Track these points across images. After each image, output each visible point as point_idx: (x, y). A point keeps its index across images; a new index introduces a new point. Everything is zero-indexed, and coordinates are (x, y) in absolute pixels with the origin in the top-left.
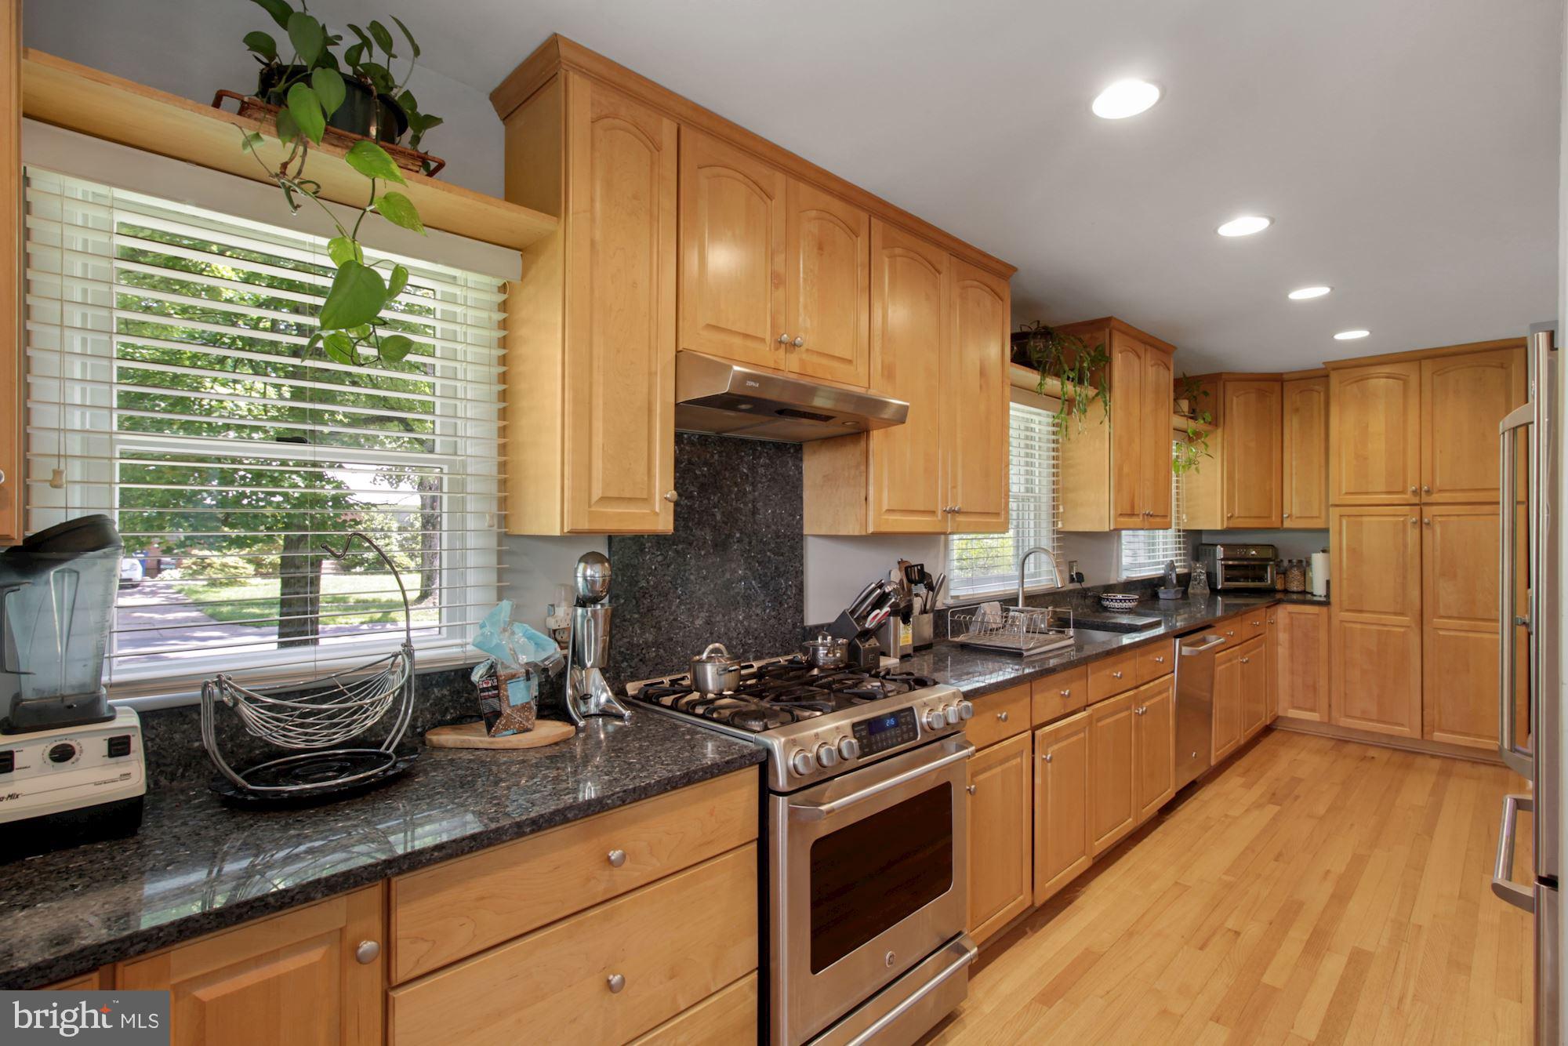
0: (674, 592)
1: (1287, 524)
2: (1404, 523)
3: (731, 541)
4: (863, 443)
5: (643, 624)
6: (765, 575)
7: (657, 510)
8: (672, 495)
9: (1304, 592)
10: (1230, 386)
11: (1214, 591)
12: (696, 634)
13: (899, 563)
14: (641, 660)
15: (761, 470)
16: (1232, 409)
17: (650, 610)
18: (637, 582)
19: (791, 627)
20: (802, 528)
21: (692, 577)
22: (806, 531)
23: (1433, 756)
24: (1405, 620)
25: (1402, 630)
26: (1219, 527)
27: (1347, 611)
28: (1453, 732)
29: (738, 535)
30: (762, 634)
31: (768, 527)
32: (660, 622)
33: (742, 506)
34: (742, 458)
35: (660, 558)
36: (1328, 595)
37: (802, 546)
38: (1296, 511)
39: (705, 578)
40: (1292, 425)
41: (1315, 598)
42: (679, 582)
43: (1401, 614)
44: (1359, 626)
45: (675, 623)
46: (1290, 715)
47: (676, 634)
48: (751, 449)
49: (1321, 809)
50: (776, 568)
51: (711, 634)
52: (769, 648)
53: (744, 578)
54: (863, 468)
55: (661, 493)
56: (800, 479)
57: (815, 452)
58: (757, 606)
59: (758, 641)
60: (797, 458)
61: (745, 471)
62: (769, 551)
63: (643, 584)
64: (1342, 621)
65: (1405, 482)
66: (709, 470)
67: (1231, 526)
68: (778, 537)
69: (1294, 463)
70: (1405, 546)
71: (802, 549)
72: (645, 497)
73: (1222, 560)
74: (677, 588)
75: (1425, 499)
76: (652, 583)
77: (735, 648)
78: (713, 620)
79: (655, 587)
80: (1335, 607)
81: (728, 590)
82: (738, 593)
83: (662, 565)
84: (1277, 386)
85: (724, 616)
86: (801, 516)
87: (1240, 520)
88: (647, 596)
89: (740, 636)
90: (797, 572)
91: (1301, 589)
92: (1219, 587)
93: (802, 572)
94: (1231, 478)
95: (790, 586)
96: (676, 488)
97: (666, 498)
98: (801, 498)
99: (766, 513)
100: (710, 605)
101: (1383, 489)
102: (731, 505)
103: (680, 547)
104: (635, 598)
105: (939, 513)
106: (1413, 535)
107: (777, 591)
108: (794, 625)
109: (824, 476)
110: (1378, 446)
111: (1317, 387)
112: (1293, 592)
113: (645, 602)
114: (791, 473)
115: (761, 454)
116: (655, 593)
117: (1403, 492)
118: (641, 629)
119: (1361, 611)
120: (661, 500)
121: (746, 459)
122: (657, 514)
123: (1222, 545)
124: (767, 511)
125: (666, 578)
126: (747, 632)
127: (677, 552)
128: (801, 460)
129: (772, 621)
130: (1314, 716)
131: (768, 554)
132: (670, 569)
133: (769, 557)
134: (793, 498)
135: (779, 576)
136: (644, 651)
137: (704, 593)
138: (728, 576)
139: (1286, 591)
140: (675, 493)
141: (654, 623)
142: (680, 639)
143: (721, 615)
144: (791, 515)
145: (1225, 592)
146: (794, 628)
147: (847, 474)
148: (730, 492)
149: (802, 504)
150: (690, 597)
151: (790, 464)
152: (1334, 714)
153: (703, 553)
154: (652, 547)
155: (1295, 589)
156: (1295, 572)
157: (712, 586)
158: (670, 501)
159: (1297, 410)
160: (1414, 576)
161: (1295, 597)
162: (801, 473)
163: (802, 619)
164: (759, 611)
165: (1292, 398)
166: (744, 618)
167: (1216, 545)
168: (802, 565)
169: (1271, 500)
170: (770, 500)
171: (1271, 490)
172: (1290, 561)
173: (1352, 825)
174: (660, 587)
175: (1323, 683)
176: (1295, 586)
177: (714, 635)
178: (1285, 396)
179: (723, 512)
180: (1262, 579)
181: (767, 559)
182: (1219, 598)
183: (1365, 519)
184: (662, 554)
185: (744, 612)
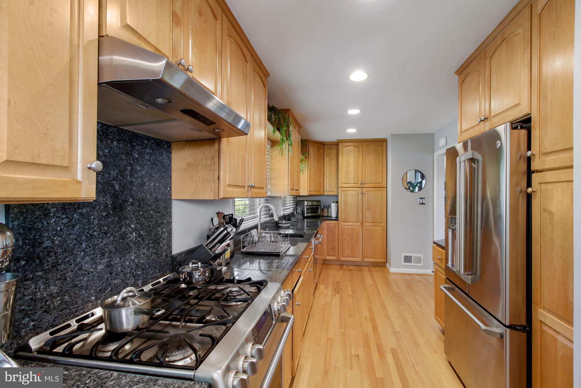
0: (79, 247)
1: (325, 194)
2: (358, 193)
3: (126, 204)
4: (216, 145)
5: (47, 279)
6: (149, 226)
7: (79, 178)
8: (96, 165)
9: (328, 216)
10: (310, 145)
11: (304, 217)
12: (99, 277)
13: (217, 213)
14: (44, 312)
15: (147, 157)
16: (310, 152)
17: (55, 265)
18: (41, 243)
19: (164, 257)
20: (171, 195)
21: (95, 233)
22: (173, 198)
23: (365, 266)
24: (358, 224)
25: (357, 227)
26: (307, 195)
27: (343, 222)
28: (369, 258)
29: (131, 200)
30: (147, 266)
31: (151, 194)
32: (65, 274)
33: (134, 180)
34: (134, 146)
35: (65, 221)
36: (337, 217)
37: (171, 207)
38: (328, 189)
39: (106, 233)
40: (327, 160)
41: (332, 218)
42: (84, 238)
43: (357, 222)
44: (346, 227)
45: (79, 272)
46: (327, 258)
47: (81, 281)
48: (140, 141)
49: (350, 293)
50: (156, 221)
51: (111, 273)
52: (152, 275)
53: (135, 230)
54: (216, 160)
55: (83, 163)
56: (170, 165)
57: (181, 149)
58: (144, 248)
59: (144, 272)
60: (168, 151)
61: (136, 156)
62: (152, 210)
63: (48, 243)
64: (342, 225)
65: (358, 180)
66: (109, 152)
67: (310, 194)
68: (157, 201)
69: (327, 173)
70: (358, 200)
71: (171, 208)
72: (65, 164)
73: (307, 206)
74: (82, 244)
75: (363, 186)
76: (57, 242)
77: (129, 280)
78: (112, 263)
79: (60, 246)
80: (340, 221)
81: (124, 239)
82: (131, 241)
83: (67, 227)
84: (323, 146)
85: (121, 259)
86: (171, 187)
87: (313, 192)
88: (51, 254)
89: (132, 270)
90: (168, 223)
91: (327, 215)
92: (305, 216)
93: (171, 222)
94: (310, 177)
95: (164, 232)
96: (99, 158)
97: (90, 168)
98: (171, 176)
99: (149, 185)
100: (111, 252)
101: (352, 182)
102: (127, 179)
103: (84, 211)
104: (38, 258)
105: (246, 187)
106: (360, 196)
107: (157, 236)
108: (167, 256)
109: (188, 164)
110: (352, 168)
111: (334, 148)
112: (325, 216)
113: (50, 259)
114: (165, 160)
115: (146, 145)
116: (59, 251)
117: (358, 183)
118: (45, 284)
119: (347, 222)
120: (83, 170)
121: (137, 148)
122: (79, 182)
123: (306, 201)
124: (150, 184)
125: (72, 236)
126: (137, 266)
127: (81, 214)
128: (171, 153)
129: (154, 256)
130: (334, 258)
131: (151, 212)
132: (76, 229)
133: (152, 214)
134: (166, 176)
135: (158, 226)
136: (48, 303)
137: (105, 245)
138: (124, 229)
139: (323, 216)
140: (99, 163)
141: (59, 277)
142: (84, 284)
143: (118, 259)
144: (165, 187)
145: (307, 217)
146: (166, 258)
147: (204, 163)
148: (126, 169)
149: (171, 180)
150: (93, 249)
151: (164, 155)
152: (339, 256)
153: (104, 214)
154: (57, 211)
155: (326, 215)
156: (326, 210)
157: (112, 238)
158: (94, 170)
159: (328, 155)
160: (360, 210)
161: (325, 218)
162: (170, 161)
163: (171, 251)
164: (145, 251)
165: (327, 151)
166: (135, 258)
167: (304, 201)
168: (171, 218)
169: (321, 185)
170: (152, 177)
171: (321, 182)
172: (324, 206)
173: (361, 296)
174: (65, 245)
175: (337, 246)
176: (325, 214)
177: (113, 274)
178: (325, 150)
179: (120, 184)
180: (317, 212)
181: (150, 216)
182: (305, 220)
183: (348, 192)
184: (66, 217)
185: (135, 253)
